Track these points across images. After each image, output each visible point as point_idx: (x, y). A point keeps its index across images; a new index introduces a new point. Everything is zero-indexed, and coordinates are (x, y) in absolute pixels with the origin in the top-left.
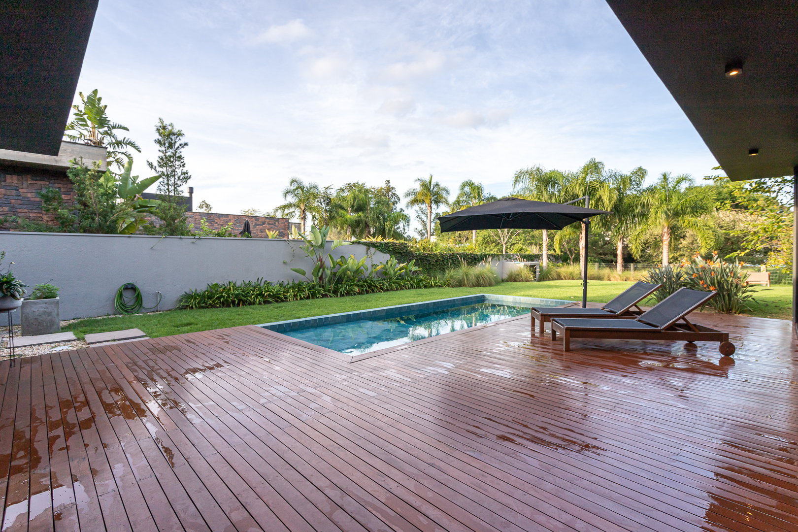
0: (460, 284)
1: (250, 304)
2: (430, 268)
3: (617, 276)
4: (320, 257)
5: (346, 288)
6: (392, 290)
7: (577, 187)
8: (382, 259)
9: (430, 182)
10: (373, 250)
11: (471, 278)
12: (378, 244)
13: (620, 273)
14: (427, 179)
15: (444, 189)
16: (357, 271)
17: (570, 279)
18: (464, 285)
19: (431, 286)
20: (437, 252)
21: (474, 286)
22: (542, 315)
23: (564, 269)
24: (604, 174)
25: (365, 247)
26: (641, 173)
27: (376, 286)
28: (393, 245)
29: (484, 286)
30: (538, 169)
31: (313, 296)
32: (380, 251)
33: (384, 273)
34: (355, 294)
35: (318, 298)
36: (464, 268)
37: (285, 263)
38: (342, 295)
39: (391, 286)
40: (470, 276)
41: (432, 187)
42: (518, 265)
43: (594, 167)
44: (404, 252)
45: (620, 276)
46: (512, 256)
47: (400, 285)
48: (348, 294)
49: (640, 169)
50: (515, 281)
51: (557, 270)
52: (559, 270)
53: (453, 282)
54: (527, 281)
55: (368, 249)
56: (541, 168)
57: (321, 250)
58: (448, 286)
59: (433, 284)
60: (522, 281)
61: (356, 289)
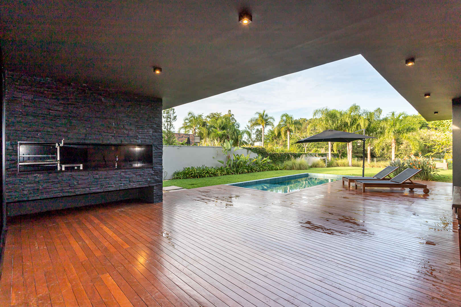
0: (292, 168)
1: (203, 177)
2: (275, 160)
3: (367, 165)
4: (229, 155)
5: (241, 170)
6: (260, 171)
7: (347, 119)
8: (254, 156)
9: (264, 114)
10: (250, 151)
11: (297, 165)
12: (252, 149)
13: (369, 163)
14: (262, 112)
15: (271, 118)
16: (245, 162)
17: (343, 166)
18: (294, 169)
19: (277, 170)
20: (278, 152)
21: (298, 169)
22: (349, 180)
23: (340, 161)
24: (361, 112)
25: (247, 150)
26: (379, 111)
27: (254, 169)
28: (259, 149)
29: (303, 170)
30: (326, 109)
31: (228, 173)
32: (253, 152)
33: (256, 163)
34: (245, 173)
35: (230, 174)
36: (293, 160)
37: (213, 158)
38: (240, 174)
39: (260, 169)
40: (296, 164)
41: (264, 116)
42: (317, 159)
43: (355, 108)
44: (264, 153)
45: (369, 164)
46: (312, 154)
47: (264, 169)
48: (242, 173)
49: (379, 109)
50: (316, 167)
51: (336, 161)
52: (337, 162)
53: (288, 167)
54: (322, 167)
55: (248, 151)
56: (328, 108)
57: (229, 151)
58: (286, 169)
59: (278, 168)
60: (320, 167)
61: (246, 171)
